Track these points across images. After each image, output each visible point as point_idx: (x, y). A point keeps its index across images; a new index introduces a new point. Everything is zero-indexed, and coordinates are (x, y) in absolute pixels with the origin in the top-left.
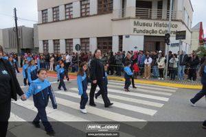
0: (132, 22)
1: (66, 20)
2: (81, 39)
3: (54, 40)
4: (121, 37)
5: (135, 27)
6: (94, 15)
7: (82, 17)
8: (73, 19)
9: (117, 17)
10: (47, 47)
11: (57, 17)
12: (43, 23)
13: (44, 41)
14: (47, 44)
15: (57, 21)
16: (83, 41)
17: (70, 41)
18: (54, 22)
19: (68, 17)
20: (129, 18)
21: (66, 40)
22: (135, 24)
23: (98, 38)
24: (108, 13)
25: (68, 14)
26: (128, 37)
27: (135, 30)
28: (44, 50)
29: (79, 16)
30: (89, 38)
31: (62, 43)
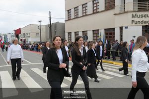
0: (130, 15)
1: (83, 16)
2: (93, 31)
3: (75, 32)
4: (121, 28)
5: (133, 19)
6: (102, 11)
7: (94, 13)
8: (87, 15)
9: (118, 12)
10: (71, 37)
11: (77, 15)
12: (68, 20)
13: (69, 33)
14: (71, 35)
15: (77, 18)
16: (95, 32)
17: (86, 33)
18: (75, 18)
19: (84, 14)
20: (127, 12)
21: (83, 32)
22: (133, 16)
23: (105, 29)
24: (112, 9)
25: (84, 12)
26: (126, 28)
27: (133, 21)
28: (69, 40)
29: (92, 12)
30: (98, 30)
31: (80, 34)
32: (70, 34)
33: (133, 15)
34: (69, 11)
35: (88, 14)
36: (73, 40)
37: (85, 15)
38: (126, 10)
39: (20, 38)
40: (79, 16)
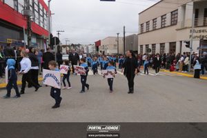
0: (188, 30)
2: (161, 44)
3: (146, 45)
4: (181, 42)
5: (191, 34)
6: (168, 26)
7: (162, 28)
9: (180, 28)
10: (142, 50)
12: (142, 33)
17: (154, 46)
18: (147, 32)
20: (186, 28)
21: (152, 45)
25: (154, 26)
27: (190, 36)
29: (160, 27)
30: (164, 43)
31: (150, 47)
32: (141, 46)
33: (191, 31)
34: (142, 25)
35: (157, 28)
36: (144, 52)
37: (154, 29)
38: (185, 26)
39: (100, 50)
40: (150, 30)
